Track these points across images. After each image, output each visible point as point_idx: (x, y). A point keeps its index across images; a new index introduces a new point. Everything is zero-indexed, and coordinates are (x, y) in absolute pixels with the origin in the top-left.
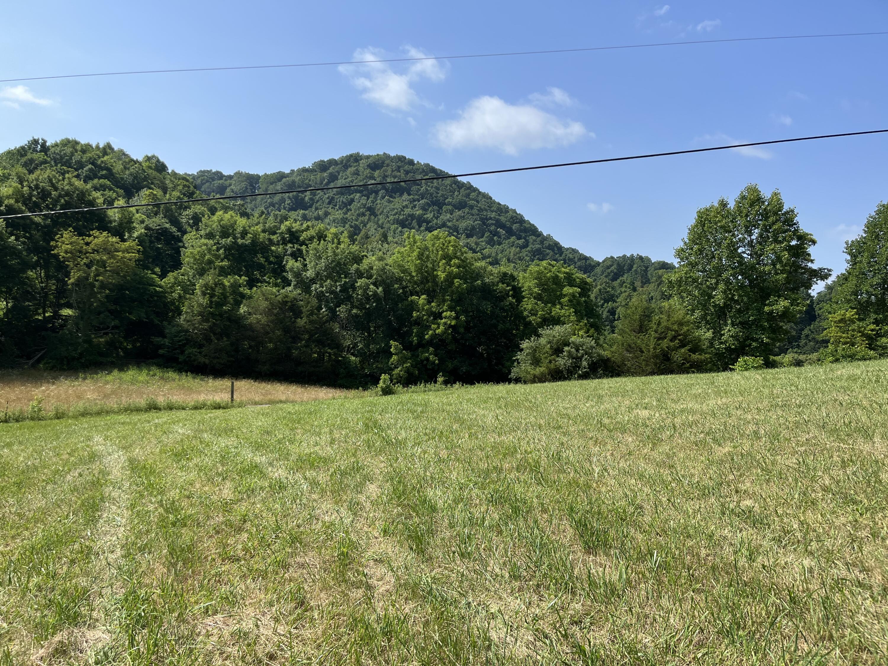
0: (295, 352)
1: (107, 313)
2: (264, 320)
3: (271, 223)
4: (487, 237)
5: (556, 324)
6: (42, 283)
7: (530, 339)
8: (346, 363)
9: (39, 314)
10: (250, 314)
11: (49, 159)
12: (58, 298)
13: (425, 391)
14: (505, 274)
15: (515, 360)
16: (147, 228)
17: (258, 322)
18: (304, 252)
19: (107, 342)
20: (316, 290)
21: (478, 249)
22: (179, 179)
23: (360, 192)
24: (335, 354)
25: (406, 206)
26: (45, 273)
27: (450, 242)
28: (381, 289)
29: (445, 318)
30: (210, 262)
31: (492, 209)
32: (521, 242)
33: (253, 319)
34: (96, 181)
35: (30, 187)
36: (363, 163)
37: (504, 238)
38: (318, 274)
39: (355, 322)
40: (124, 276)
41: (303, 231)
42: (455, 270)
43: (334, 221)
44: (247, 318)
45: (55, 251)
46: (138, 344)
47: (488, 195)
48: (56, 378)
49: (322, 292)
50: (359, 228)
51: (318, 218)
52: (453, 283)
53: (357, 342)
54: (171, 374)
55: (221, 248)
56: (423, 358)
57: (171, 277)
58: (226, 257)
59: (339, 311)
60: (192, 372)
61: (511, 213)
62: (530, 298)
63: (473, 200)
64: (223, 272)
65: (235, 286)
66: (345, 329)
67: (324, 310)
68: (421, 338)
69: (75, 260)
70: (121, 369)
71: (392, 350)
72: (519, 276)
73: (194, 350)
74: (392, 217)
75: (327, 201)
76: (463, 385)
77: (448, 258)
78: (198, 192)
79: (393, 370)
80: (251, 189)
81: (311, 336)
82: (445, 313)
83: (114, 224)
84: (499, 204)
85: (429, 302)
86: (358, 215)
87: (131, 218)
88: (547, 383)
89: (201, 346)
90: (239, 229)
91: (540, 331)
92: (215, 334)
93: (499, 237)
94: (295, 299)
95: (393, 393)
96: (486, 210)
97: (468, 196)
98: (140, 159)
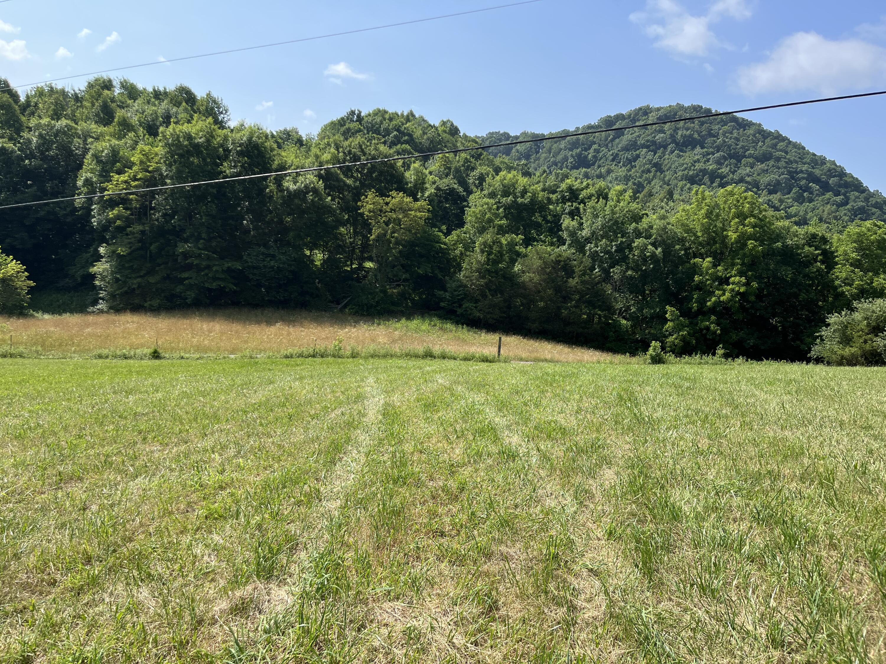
0: (565, 312)
1: (399, 267)
2: (536, 278)
3: (551, 181)
4: (794, 193)
5: (878, 297)
6: (351, 238)
7: (840, 313)
8: (616, 326)
9: (348, 266)
10: (523, 272)
11: (362, 128)
12: (362, 252)
13: (700, 363)
14: (814, 236)
15: (817, 337)
16: (438, 189)
17: (530, 281)
18: (581, 210)
19: (398, 293)
20: (590, 250)
21: (782, 207)
22: (469, 141)
23: (647, 147)
24: (605, 316)
25: (698, 161)
26: (354, 229)
27: (746, 198)
28: (660, 249)
29: (733, 283)
30: (490, 221)
31: (804, 161)
32: (839, 199)
33: (526, 277)
34: (399, 146)
35: (344, 153)
36: (652, 116)
37: (817, 195)
38: (593, 233)
39: (629, 284)
40: (415, 234)
41: (582, 189)
42: (750, 230)
43: (616, 178)
44: (521, 277)
45: (361, 211)
46: (424, 296)
47: (800, 144)
48: (357, 322)
49: (597, 252)
50: (643, 185)
51: (599, 176)
52: (746, 245)
53: (630, 306)
54: (449, 326)
55: (502, 207)
56: (702, 327)
57: (454, 236)
58: (506, 216)
59: (613, 271)
60: (468, 325)
61: (828, 165)
62: (845, 265)
63: (781, 150)
64: (502, 231)
65: (512, 245)
66: (618, 291)
67: (597, 270)
68: (702, 304)
69: (376, 218)
70: (408, 318)
71: (667, 316)
72: (832, 238)
73: (471, 304)
74: (680, 173)
75: (611, 157)
76: (747, 360)
77: (742, 216)
78: (485, 153)
79: (666, 337)
80: (536, 149)
81: (582, 297)
82: (733, 279)
83: (410, 185)
84: (814, 155)
85: (715, 266)
86: (643, 172)
87: (424, 179)
88: (858, 368)
89: (477, 301)
90: (520, 189)
91: (855, 304)
92: (490, 290)
93: (811, 193)
94: (568, 258)
95: (664, 363)
96: (797, 162)
97: (774, 146)
98: (437, 124)
